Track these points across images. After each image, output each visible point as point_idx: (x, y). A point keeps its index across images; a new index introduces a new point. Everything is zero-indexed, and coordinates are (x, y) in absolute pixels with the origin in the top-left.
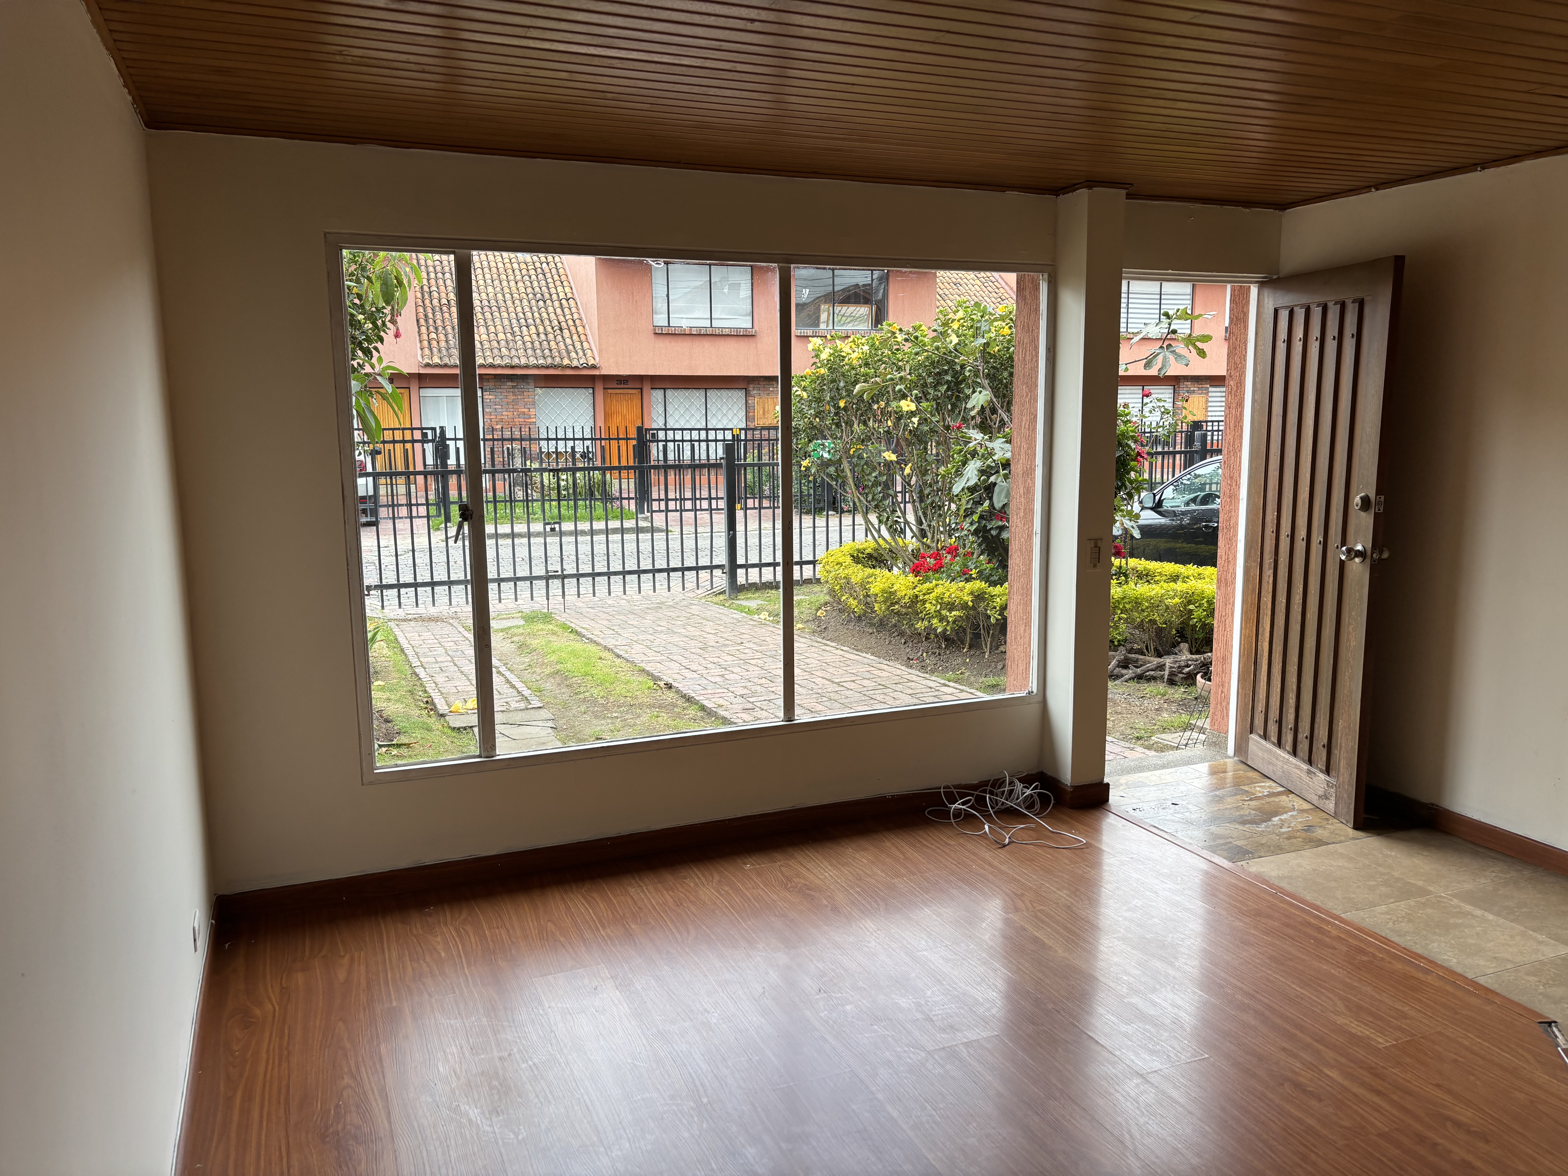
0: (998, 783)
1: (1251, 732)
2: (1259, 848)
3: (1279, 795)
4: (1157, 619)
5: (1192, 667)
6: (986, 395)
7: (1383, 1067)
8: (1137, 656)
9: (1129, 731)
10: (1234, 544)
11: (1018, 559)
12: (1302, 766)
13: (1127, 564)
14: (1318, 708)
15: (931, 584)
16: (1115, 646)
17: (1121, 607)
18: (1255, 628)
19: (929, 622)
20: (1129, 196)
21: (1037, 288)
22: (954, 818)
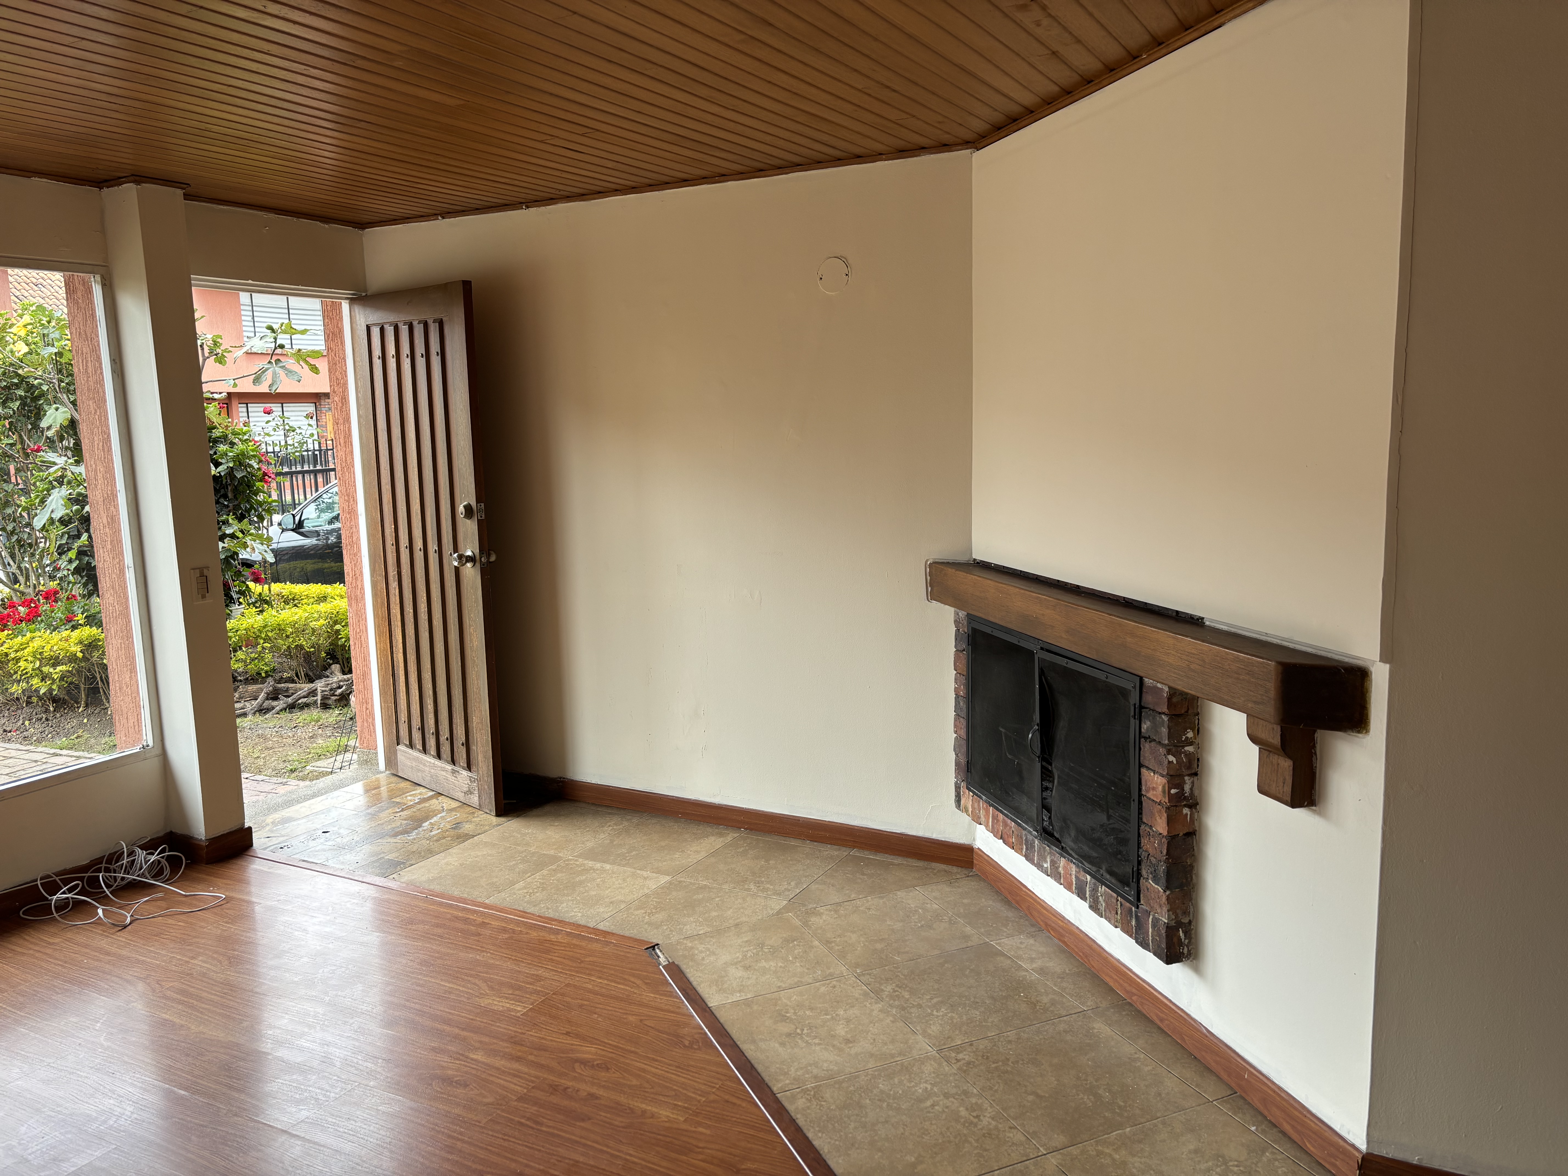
0: (115, 857)
1: (398, 744)
2: (411, 856)
3: (429, 800)
4: (304, 643)
5: (344, 688)
6: (64, 412)
7: (522, 1033)
8: (287, 685)
9: (281, 766)
10: (359, 560)
11: (111, 598)
12: (447, 767)
13: (270, 590)
14: (454, 709)
15: (24, 638)
16: (263, 678)
17: (263, 636)
18: (388, 641)
19: (28, 683)
20: (187, 197)
21: (89, 291)
22: (57, 911)
